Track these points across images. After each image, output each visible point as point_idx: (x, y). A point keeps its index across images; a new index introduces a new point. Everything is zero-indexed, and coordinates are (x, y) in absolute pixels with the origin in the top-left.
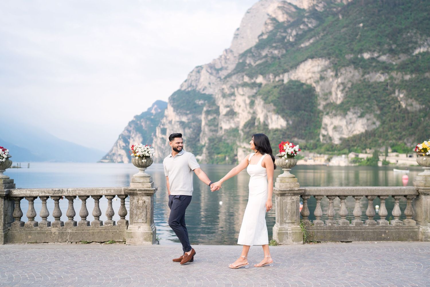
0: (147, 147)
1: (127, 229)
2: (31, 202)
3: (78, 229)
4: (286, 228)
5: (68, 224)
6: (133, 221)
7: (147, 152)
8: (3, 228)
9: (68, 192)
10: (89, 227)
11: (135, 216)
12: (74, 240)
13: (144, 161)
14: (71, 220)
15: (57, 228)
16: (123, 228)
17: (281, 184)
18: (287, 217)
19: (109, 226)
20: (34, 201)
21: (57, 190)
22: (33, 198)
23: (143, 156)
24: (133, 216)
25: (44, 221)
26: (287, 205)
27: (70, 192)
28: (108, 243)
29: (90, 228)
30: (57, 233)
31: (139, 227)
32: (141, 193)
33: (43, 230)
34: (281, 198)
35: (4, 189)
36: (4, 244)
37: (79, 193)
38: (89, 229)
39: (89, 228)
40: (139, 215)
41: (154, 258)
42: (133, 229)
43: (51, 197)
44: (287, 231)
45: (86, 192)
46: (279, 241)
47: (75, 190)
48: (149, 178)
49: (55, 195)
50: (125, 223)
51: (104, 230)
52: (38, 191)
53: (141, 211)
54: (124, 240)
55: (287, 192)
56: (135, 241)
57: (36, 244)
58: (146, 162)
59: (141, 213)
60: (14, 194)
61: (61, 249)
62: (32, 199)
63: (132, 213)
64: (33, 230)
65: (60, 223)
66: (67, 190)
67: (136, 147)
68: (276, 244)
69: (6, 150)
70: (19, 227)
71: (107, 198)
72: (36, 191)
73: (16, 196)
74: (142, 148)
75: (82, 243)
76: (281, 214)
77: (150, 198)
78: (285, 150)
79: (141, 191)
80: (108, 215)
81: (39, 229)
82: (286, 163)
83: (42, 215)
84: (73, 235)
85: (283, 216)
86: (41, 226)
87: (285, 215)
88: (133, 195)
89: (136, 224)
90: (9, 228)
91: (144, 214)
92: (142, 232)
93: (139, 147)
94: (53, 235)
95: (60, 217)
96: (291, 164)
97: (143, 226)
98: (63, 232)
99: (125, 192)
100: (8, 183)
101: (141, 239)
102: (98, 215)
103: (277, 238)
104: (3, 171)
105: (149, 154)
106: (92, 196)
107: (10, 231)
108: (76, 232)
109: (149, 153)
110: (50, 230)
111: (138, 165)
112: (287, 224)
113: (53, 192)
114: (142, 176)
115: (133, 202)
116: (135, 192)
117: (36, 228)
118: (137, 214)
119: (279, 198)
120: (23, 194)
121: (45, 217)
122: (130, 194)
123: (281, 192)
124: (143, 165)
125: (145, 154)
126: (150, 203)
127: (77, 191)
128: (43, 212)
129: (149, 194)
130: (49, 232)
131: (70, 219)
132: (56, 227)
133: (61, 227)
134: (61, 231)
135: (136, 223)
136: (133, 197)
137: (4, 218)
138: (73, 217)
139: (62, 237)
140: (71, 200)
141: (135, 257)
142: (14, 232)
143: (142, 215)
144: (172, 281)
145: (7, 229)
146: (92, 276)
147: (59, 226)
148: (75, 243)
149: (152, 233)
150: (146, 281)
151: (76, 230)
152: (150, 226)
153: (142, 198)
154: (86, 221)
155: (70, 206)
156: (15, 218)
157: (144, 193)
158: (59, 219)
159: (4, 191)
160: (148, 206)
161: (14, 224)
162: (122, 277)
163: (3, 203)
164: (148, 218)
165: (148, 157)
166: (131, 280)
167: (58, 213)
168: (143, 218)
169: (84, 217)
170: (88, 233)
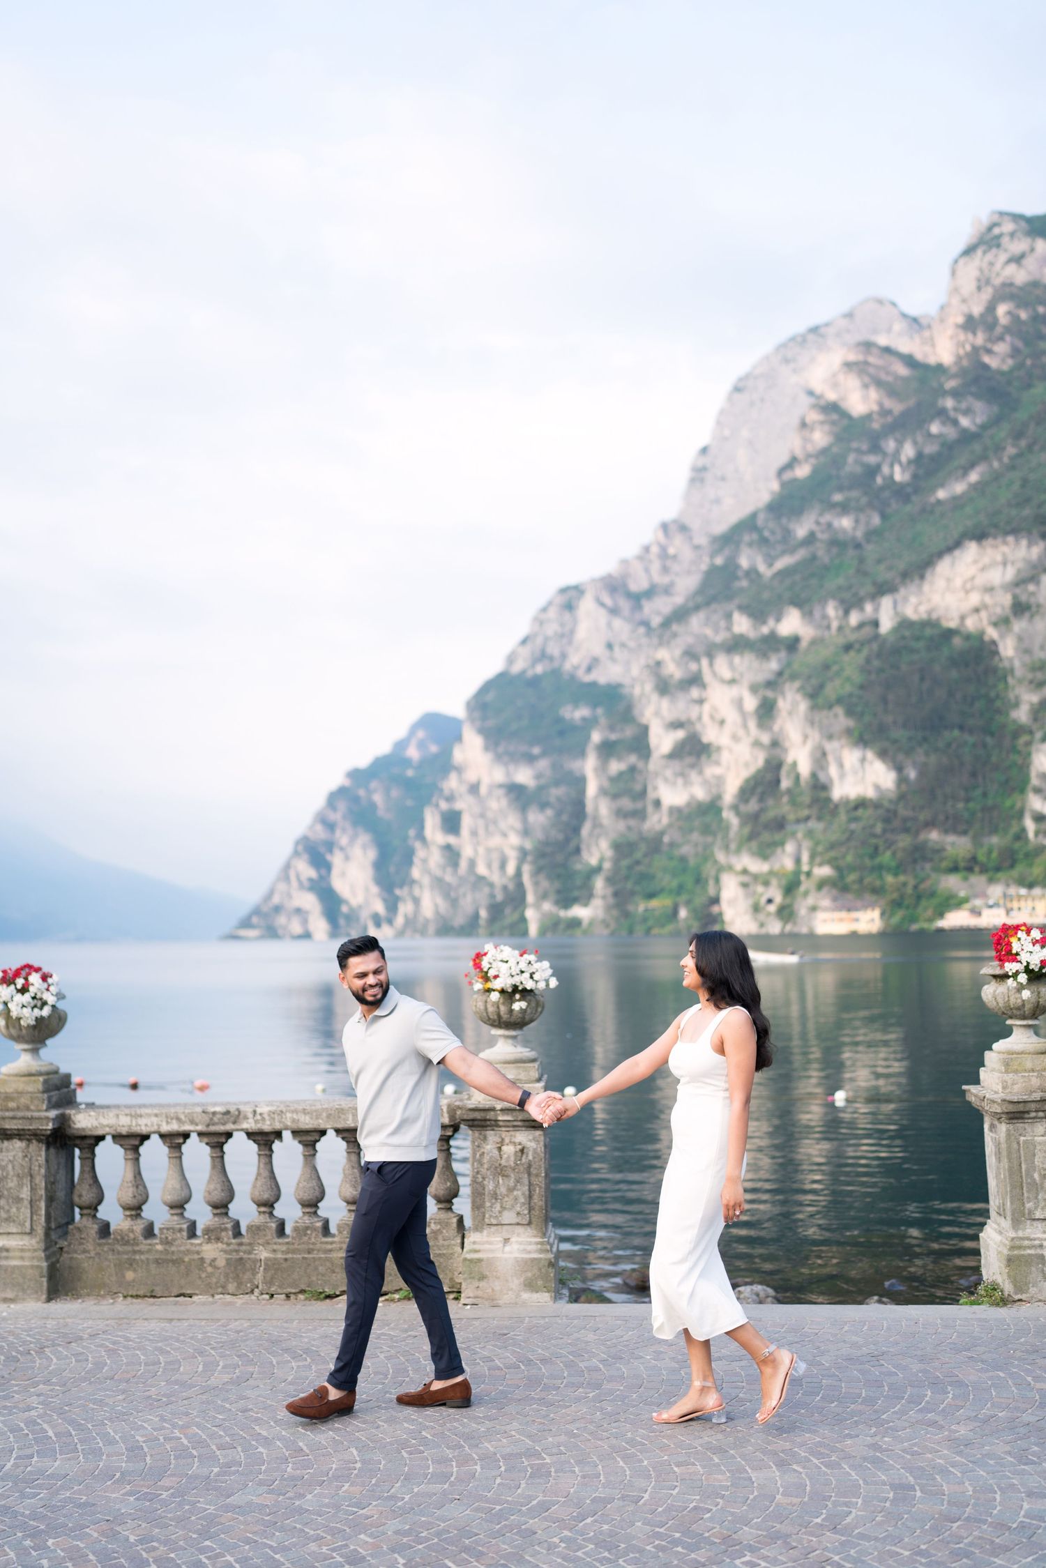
0: (526, 956)
1: (463, 1248)
2: (131, 1155)
3: (291, 1247)
4: (1035, 1239)
5: (255, 1229)
6: (483, 1219)
7: (527, 975)
8: (42, 1246)
9: (258, 1117)
10: (330, 1239)
11: (490, 1201)
12: (280, 1287)
13: (518, 1006)
14: (267, 1215)
15: (220, 1244)
16: (446, 1243)
17: (1009, 1077)
18: (1036, 1198)
20: (142, 1150)
21: (219, 1113)
22: (139, 1138)
23: (515, 988)
24: (484, 1202)
25: (176, 1218)
26: (1034, 1155)
27: (263, 1119)
28: (397, 1296)
29: (334, 1246)
30: (221, 1263)
31: (507, 1241)
32: (509, 1118)
33: (173, 1252)
34: (1011, 1127)
35: (46, 1110)
36: (49, 1300)
37: (294, 1121)
38: (329, 1247)
39: (332, 1243)
40: (506, 1199)
41: (586, 1364)
42: (487, 1246)
43: (200, 1134)
44: (1039, 1251)
45: (317, 1118)
46: (1015, 1286)
47: (282, 1112)
48: (536, 1065)
49: (213, 1129)
50: (455, 1225)
52: (156, 1115)
53: (512, 1183)
54: (453, 1287)
55: (1033, 1106)
56: (493, 1290)
57: (152, 1300)
58: (523, 1011)
59: (511, 1190)
60: (78, 1126)
61: (246, 1324)
62: (133, 1142)
63: (480, 1189)
64: (140, 1252)
65: (229, 1226)
66: (255, 1112)
67: (491, 961)
68: (1004, 1302)
69: (51, 976)
70: (94, 1240)
72: (149, 1115)
73: (83, 1134)
74: (512, 963)
75: (306, 1299)
76: (1013, 1187)
77: (542, 1138)
78: (1017, 954)
79: (510, 1112)
81: (159, 1247)
82: (1023, 1001)
83: (169, 1198)
84: (277, 1270)
85: (1023, 1194)
86: (167, 1238)
87: (1028, 1192)
88: (483, 1126)
89: (493, 1229)
90: (63, 1243)
91: (523, 1194)
92: (516, 1258)
93: (500, 957)
94: (210, 1269)
95: (230, 1206)
96: (1039, 1002)
97: (518, 1235)
98: (241, 1259)
99: (452, 1117)
100: (58, 1088)
101: (516, 1283)
103: (1005, 1277)
104: (39, 1046)
105: (537, 982)
106: (338, 1131)
107: (65, 1255)
108: (286, 1260)
109: (536, 977)
110: (198, 1253)
111: (494, 1021)
112: (1039, 1225)
113: (206, 1118)
114: (511, 1057)
115: (483, 1153)
116: (491, 1115)
117: (150, 1245)
118: (496, 1194)
119: (1003, 1128)
120: (108, 1126)
121: (178, 1206)
122: (470, 1123)
123: (1011, 1108)
124: (512, 1020)
125: (521, 983)
126: (543, 1155)
127: (289, 1115)
128: (174, 1189)
130: (196, 1257)
131: (264, 1212)
132: (218, 1239)
133: (233, 1241)
134: (234, 1256)
135: (495, 1228)
136: (480, 1134)
137: (47, 1207)
138: (272, 1206)
139: (238, 1276)
140: (265, 1145)
141: (514, 1359)
142: (79, 1257)
143: (516, 1199)
144: (691, 1469)
145: (55, 1249)
146: (404, 1445)
147: (229, 1238)
148: (283, 1296)
149: (553, 1260)
150: (600, 1467)
151: (287, 1252)
152: (544, 1235)
153: (515, 1137)
154: (316, 1219)
155: (262, 1166)
156: (81, 1208)
157: (521, 1121)
158: (226, 1214)
159: (47, 1118)
160: (534, 1166)
161: (79, 1229)
162: (508, 1450)
163: (42, 1159)
164: (537, 1208)
165: (531, 991)
166: (547, 1463)
167: (222, 1190)
168: (518, 1209)
169: (311, 1204)
170: (328, 1264)
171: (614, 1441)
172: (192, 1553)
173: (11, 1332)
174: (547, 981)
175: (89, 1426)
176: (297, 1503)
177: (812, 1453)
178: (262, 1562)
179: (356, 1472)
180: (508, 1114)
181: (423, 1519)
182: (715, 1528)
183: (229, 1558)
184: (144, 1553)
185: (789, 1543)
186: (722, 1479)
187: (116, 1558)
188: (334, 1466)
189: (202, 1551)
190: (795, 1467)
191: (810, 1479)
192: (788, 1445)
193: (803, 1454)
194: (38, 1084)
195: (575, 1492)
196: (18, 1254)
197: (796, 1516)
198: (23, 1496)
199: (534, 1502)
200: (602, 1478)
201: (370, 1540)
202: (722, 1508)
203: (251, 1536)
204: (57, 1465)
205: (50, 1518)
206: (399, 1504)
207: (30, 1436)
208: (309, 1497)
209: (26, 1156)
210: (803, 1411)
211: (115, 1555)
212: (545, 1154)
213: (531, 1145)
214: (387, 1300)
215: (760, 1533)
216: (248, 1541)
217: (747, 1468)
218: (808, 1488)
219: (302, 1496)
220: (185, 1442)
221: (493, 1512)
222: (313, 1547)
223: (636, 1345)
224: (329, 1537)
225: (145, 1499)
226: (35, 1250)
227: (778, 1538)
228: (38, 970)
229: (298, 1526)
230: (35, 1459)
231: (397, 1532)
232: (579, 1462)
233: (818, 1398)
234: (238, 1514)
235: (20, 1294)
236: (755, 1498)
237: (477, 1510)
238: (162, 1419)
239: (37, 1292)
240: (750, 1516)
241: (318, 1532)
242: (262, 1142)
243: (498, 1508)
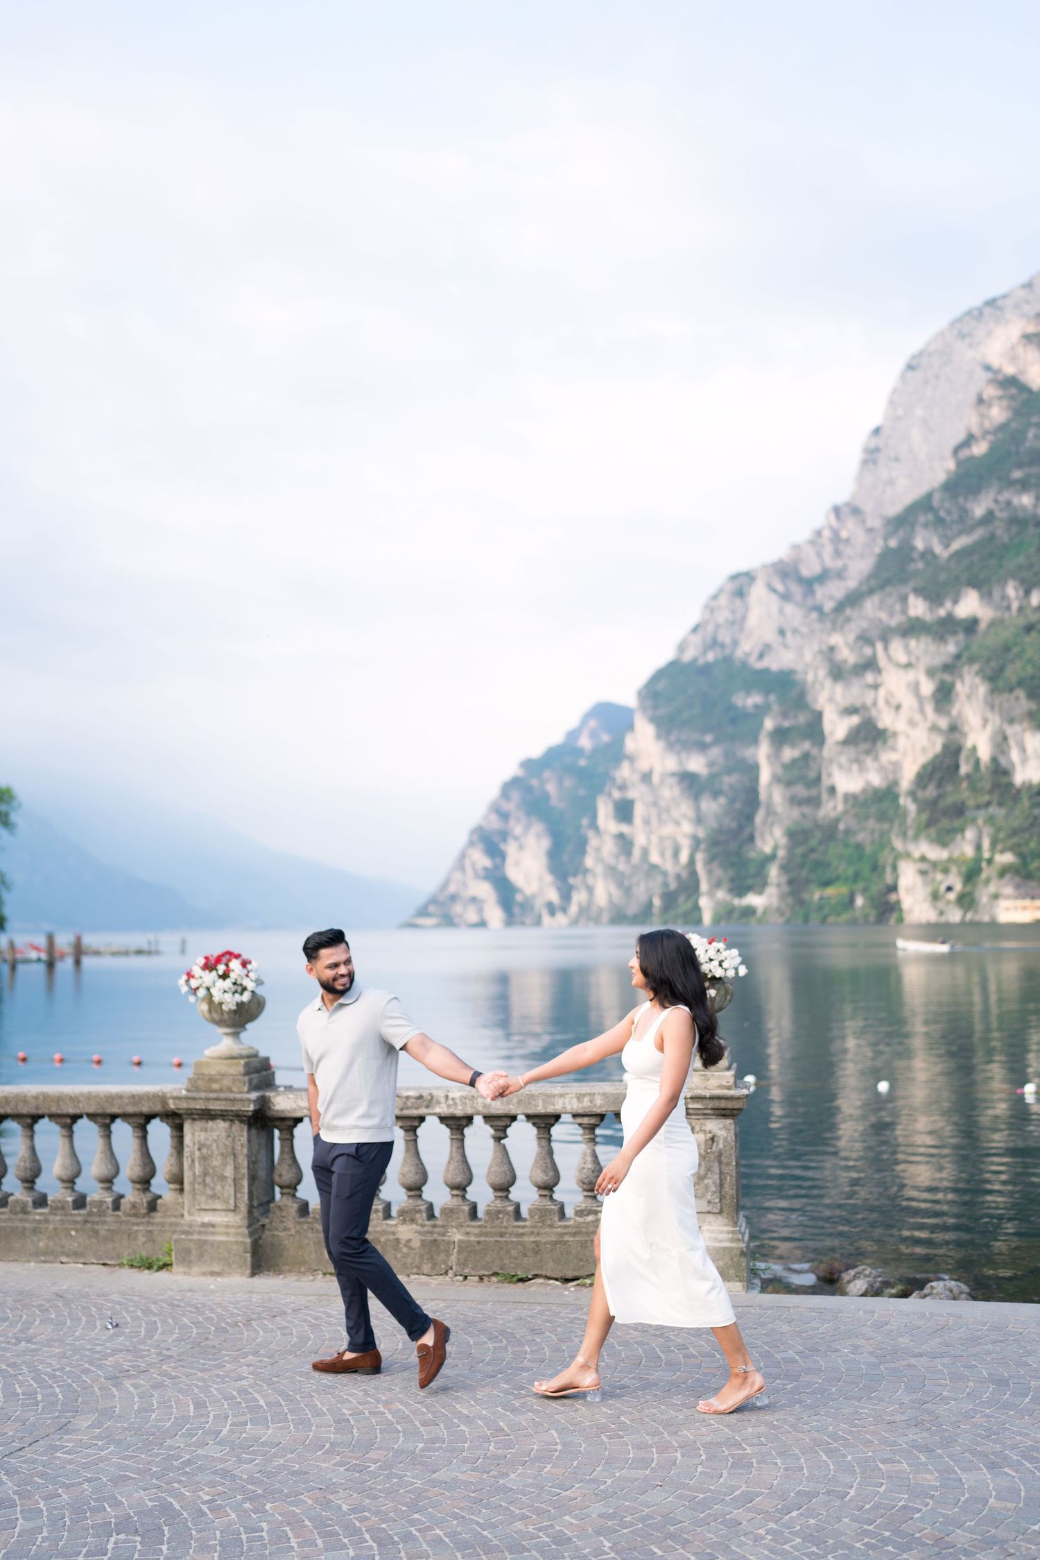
0: (714, 944)
3: (484, 1230)
5: (449, 1212)
7: (716, 963)
8: (246, 1222)
9: (450, 1102)
10: (521, 1224)
12: (474, 1269)
14: (460, 1198)
15: (414, 1226)
19: (588, 1223)
21: (412, 1097)
27: (455, 1104)
29: (525, 1230)
30: (416, 1244)
32: (699, 1106)
35: (248, 1092)
36: (253, 1274)
37: (485, 1106)
38: (521, 1231)
47: (473, 1097)
49: (406, 1112)
51: (574, 1234)
60: (278, 1107)
61: (442, 1305)
65: (423, 1208)
66: (447, 1097)
69: (250, 963)
70: (294, 1219)
71: (580, 1125)
73: (283, 1115)
75: (499, 1282)
77: (733, 1127)
79: (700, 1100)
80: (584, 1183)
84: (470, 1252)
90: (265, 1221)
91: (714, 1183)
94: (405, 1250)
95: (424, 1189)
97: (710, 1223)
98: (435, 1241)
100: (258, 1071)
102: (551, 1182)
104: (239, 1030)
105: (726, 970)
106: (529, 1117)
107: (267, 1233)
108: (479, 1242)
109: (725, 965)
110: (394, 1233)
125: (710, 971)
126: (733, 1143)
129: (728, 1112)
130: (391, 1237)
131: (457, 1195)
132: (413, 1221)
133: (427, 1223)
134: (429, 1237)
137: (250, 1185)
138: (464, 1190)
139: (432, 1257)
140: (458, 1129)
141: (709, 1348)
142: (280, 1234)
143: (707, 1187)
144: (897, 1467)
145: (257, 1226)
146: (603, 1429)
147: (423, 1220)
148: (477, 1278)
149: (745, 1250)
150: (802, 1460)
151: (480, 1235)
152: (735, 1224)
153: (705, 1125)
154: (508, 1203)
155: (454, 1150)
156: (281, 1187)
157: (711, 1109)
158: (420, 1196)
159: (249, 1100)
160: (725, 1155)
161: (280, 1208)
162: (708, 1439)
163: (244, 1139)
164: (728, 1196)
165: (720, 979)
166: (748, 1454)
167: (416, 1173)
168: (709, 1197)
169: (503, 1189)
170: (520, 1247)
171: (816, 1435)
172: (403, 1525)
173: (219, 1305)
174: (736, 969)
175: (298, 1397)
176: (501, 1482)
177: (1024, 1457)
178: (470, 1537)
179: (557, 1454)
180: (698, 1102)
181: (626, 1503)
182: (926, 1529)
183: (438, 1531)
184: (356, 1522)
185: (1006, 1550)
186: (930, 1478)
187: (330, 1526)
188: (535, 1447)
189: (413, 1523)
190: (1007, 1470)
191: (1025, 1484)
192: (998, 1447)
193: (1015, 1458)
194: (239, 1067)
195: (778, 1484)
196: (223, 1230)
197: (1012, 1522)
198: (240, 1461)
199: (738, 1493)
200: (805, 1471)
201: (574, 1521)
202: (932, 1508)
203: (458, 1511)
204: (269, 1433)
205: (267, 1483)
206: (602, 1487)
207: (243, 1405)
208: (513, 1476)
209: (229, 1136)
210: (1011, 1413)
211: (330, 1522)
212: (736, 1142)
213: (722, 1134)
214: (578, 1285)
215: (975, 1537)
216: (456, 1517)
217: (956, 1468)
218: (1023, 1493)
219: (506, 1475)
220: (390, 1417)
221: (696, 1500)
222: (519, 1525)
223: (834, 1338)
224: (534, 1517)
225: (354, 1470)
226: (239, 1227)
227: (995, 1543)
228: (238, 956)
229: (504, 1504)
230: (249, 1426)
231: (601, 1516)
232: (780, 1454)
233: (1027, 1400)
234: (445, 1490)
235: (226, 1268)
236: (966, 1499)
237: (680, 1497)
238: (366, 1393)
239: (241, 1267)
240: (962, 1519)
241: (523, 1511)
242: (454, 1127)
243: (701, 1496)
